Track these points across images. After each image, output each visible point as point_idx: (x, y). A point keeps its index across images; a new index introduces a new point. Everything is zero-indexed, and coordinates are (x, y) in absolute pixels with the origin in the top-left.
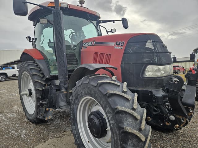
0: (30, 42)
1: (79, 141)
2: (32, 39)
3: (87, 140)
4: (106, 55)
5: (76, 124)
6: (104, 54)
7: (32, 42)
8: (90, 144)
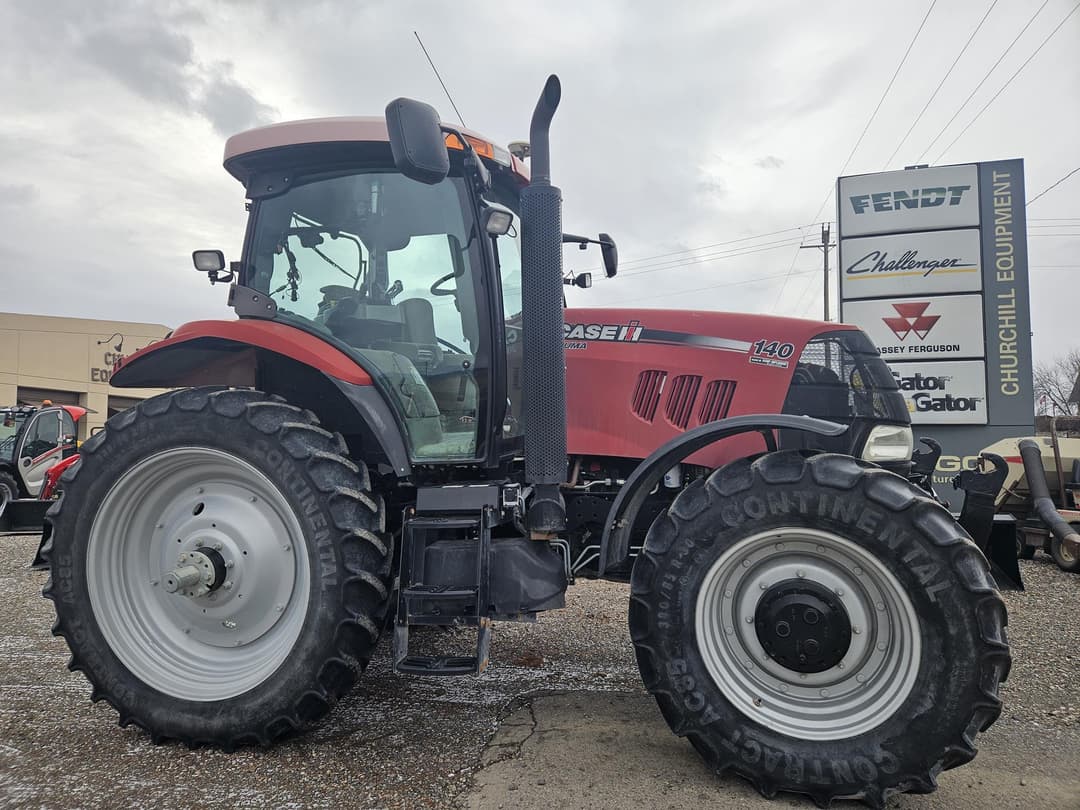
0: (213, 277)
1: (715, 710)
2: (228, 267)
3: (750, 700)
4: (709, 385)
5: (688, 648)
6: (700, 379)
7: (227, 279)
8: (764, 710)
